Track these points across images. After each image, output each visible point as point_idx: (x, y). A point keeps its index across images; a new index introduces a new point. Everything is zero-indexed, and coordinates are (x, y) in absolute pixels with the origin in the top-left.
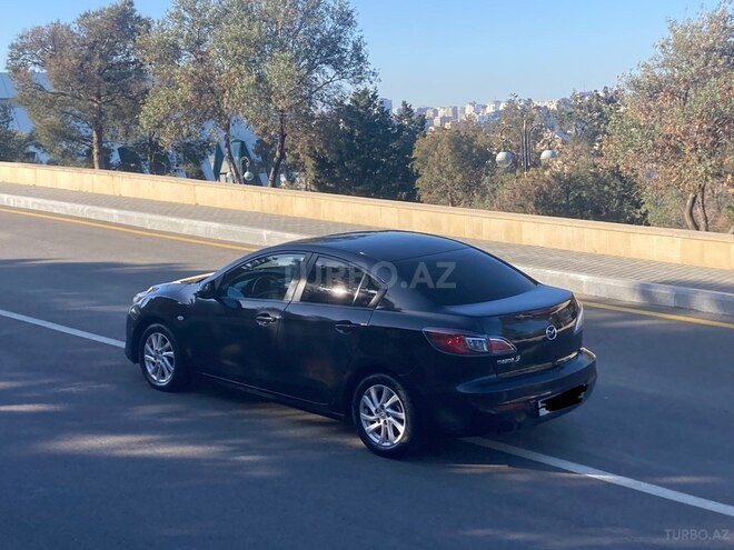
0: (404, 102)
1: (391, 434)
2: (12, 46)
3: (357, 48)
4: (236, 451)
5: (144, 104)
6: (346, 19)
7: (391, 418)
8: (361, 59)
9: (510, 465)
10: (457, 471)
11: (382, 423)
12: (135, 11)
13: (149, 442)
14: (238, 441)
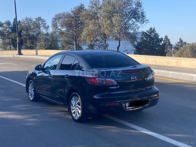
0: (180, 38)
1: (78, 114)
2: (53, 18)
3: (142, 13)
4: (31, 118)
5: (83, 31)
6: (139, 5)
7: (77, 108)
8: (143, 16)
9: (117, 127)
10: (97, 127)
11: (75, 110)
12: (84, 7)
13: (9, 114)
14: (33, 115)
